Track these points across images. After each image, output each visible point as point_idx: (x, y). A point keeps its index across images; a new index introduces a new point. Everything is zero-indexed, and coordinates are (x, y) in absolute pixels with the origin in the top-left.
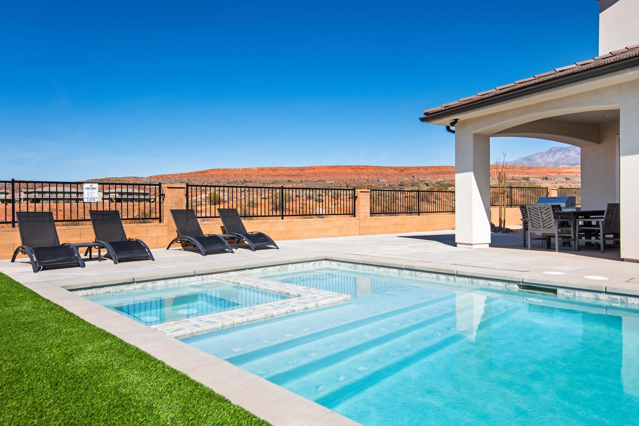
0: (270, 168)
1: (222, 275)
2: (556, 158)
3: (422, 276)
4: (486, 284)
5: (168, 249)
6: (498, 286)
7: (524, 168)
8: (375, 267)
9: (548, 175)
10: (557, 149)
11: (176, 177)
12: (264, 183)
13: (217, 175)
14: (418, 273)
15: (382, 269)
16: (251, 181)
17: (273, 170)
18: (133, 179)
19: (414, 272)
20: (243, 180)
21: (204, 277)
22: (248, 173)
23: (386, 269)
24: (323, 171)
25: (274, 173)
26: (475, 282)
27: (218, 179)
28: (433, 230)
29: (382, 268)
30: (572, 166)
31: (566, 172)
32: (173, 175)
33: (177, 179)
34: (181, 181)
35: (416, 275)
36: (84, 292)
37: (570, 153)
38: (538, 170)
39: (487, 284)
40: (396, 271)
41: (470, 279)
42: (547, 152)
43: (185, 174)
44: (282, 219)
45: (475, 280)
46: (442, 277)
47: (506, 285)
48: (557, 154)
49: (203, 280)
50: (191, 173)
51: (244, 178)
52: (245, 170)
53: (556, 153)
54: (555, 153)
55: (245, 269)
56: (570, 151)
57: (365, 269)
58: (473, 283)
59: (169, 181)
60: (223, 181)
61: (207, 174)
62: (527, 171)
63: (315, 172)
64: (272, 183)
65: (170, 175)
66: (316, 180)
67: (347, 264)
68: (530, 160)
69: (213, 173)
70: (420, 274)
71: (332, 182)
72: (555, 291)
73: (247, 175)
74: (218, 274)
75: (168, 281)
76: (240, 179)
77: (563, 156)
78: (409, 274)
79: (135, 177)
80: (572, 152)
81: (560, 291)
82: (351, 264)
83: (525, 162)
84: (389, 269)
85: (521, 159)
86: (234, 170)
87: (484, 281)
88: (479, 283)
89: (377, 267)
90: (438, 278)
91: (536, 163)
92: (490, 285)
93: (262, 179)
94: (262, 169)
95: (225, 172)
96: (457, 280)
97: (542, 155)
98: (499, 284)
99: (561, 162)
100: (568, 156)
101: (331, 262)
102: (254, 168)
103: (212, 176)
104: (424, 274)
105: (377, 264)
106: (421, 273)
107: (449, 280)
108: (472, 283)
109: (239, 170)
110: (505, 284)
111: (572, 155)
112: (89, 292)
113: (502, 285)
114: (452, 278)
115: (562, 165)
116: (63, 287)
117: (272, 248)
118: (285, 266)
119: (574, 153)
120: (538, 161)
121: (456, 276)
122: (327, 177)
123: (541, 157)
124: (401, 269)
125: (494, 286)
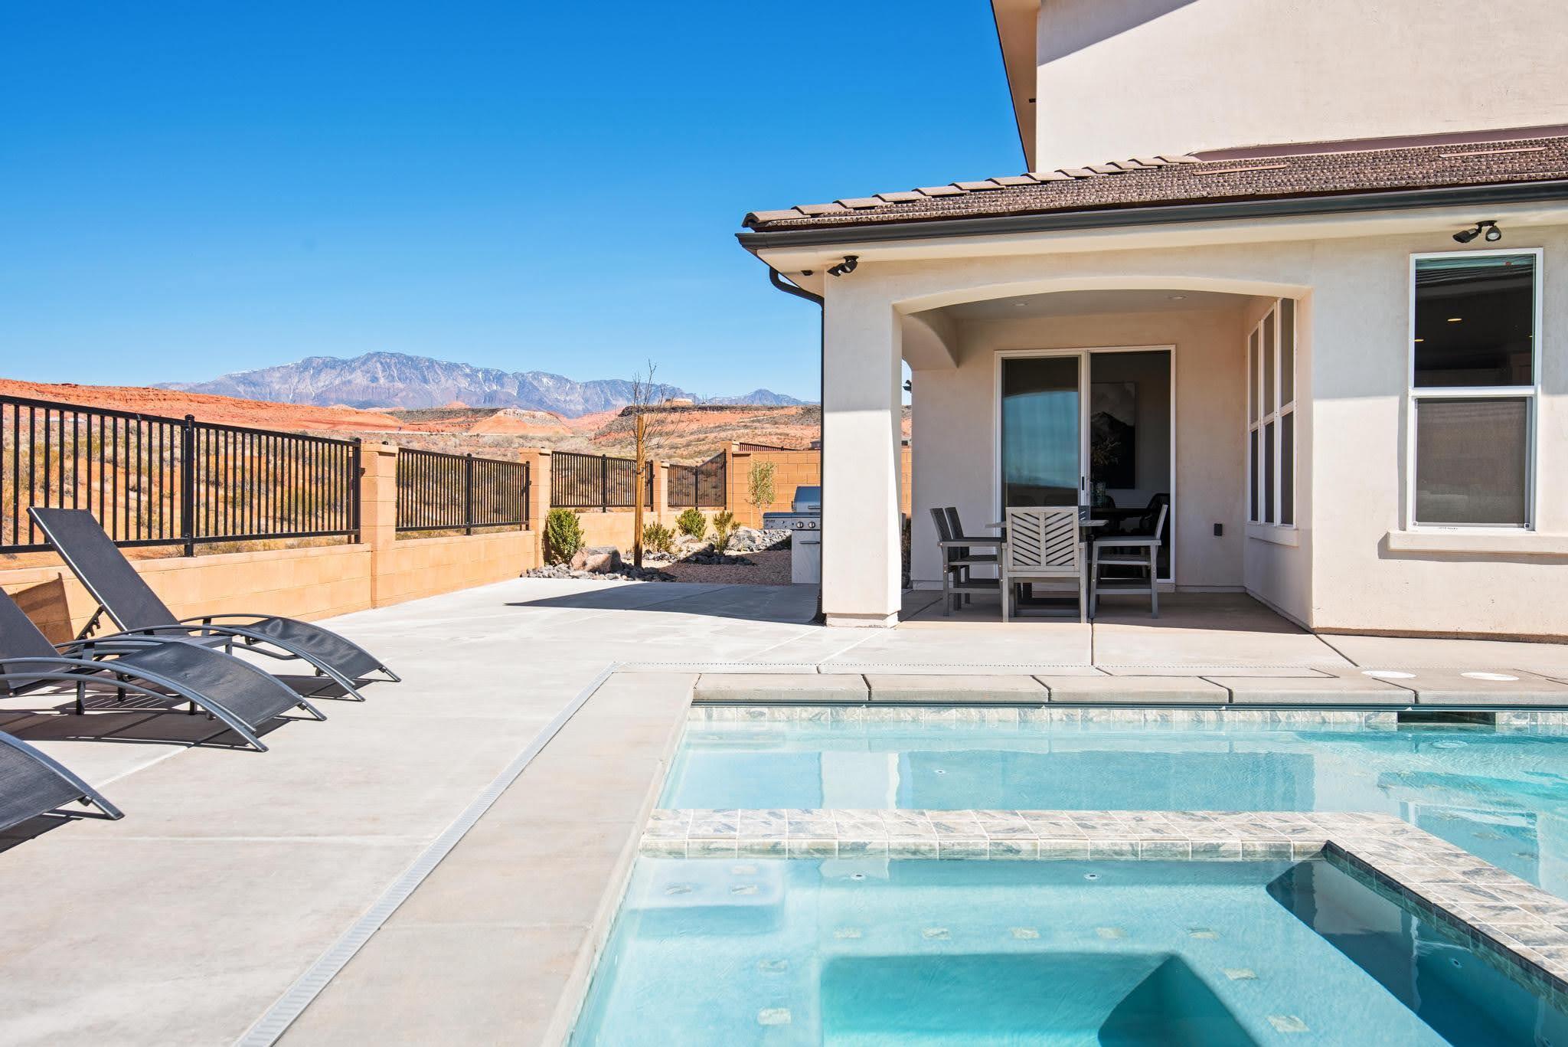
2: (321, 384)
3: (1108, 721)
4: (1313, 722)
6: (1348, 723)
7: (245, 405)
8: (923, 710)
9: (307, 427)
10: (323, 363)
14: (1093, 712)
15: (954, 713)
19: (1078, 712)
23: (973, 711)
26: (1283, 719)
29: (953, 711)
30: (359, 407)
31: (349, 423)
35: (1086, 720)
37: (353, 376)
38: (283, 414)
39: (1318, 719)
40: (1012, 713)
41: (1268, 713)
42: (298, 367)
44: (190, 552)
46: (1179, 715)
47: (1368, 718)
48: (323, 375)
53: (320, 371)
54: (318, 371)
56: (354, 370)
57: (882, 721)
58: (1275, 721)
62: (254, 412)
67: (798, 709)
68: (255, 385)
70: (1101, 715)
72: (1489, 719)
77: (337, 382)
78: (1061, 720)
80: (359, 373)
81: (1502, 717)
82: (817, 710)
83: (241, 388)
84: (985, 711)
85: (230, 377)
87: (1308, 713)
88: (1293, 720)
89: (933, 709)
90: (1165, 721)
91: (270, 394)
92: (1324, 722)
96: (1226, 719)
97: (287, 373)
98: (1352, 715)
99: (333, 396)
100: (350, 382)
101: (716, 711)
104: (1117, 713)
105: (933, 699)
106: (1104, 710)
107: (1200, 721)
108: (1273, 721)
110: (1365, 714)
111: (358, 381)
113: (1358, 719)
115: (336, 404)
119: (363, 376)
120: (277, 387)
121: (1224, 708)
123: (284, 379)
124: (1037, 705)
125: (1335, 723)
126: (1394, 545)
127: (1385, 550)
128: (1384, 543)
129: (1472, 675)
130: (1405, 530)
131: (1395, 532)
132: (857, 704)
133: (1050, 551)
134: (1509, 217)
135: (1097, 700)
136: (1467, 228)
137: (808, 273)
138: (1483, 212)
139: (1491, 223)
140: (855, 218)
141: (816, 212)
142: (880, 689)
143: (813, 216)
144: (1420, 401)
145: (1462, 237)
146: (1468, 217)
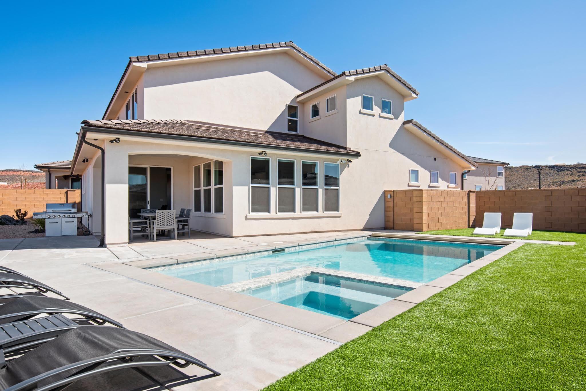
8: (189, 264)
14: (224, 259)
19: (221, 259)
40: (208, 261)
45: (256, 254)
46: (239, 257)
84: (203, 262)
87: (260, 253)
92: (262, 255)
98: (266, 253)
104: (228, 258)
105: (192, 261)
106: (226, 258)
108: (254, 256)
110: (268, 252)
114: (244, 256)
124: (213, 259)
125: (264, 255)
126: (248, 217)
127: (246, 218)
128: (246, 217)
129: (275, 242)
130: (250, 214)
131: (248, 214)
132: (174, 264)
133: (168, 222)
134: (268, 151)
135: (225, 256)
136: (261, 152)
137: (96, 140)
138: (263, 149)
139: (265, 152)
140: (123, 127)
141: (106, 123)
142: (180, 261)
143: (105, 124)
144: (252, 187)
145: (260, 154)
146: (260, 150)
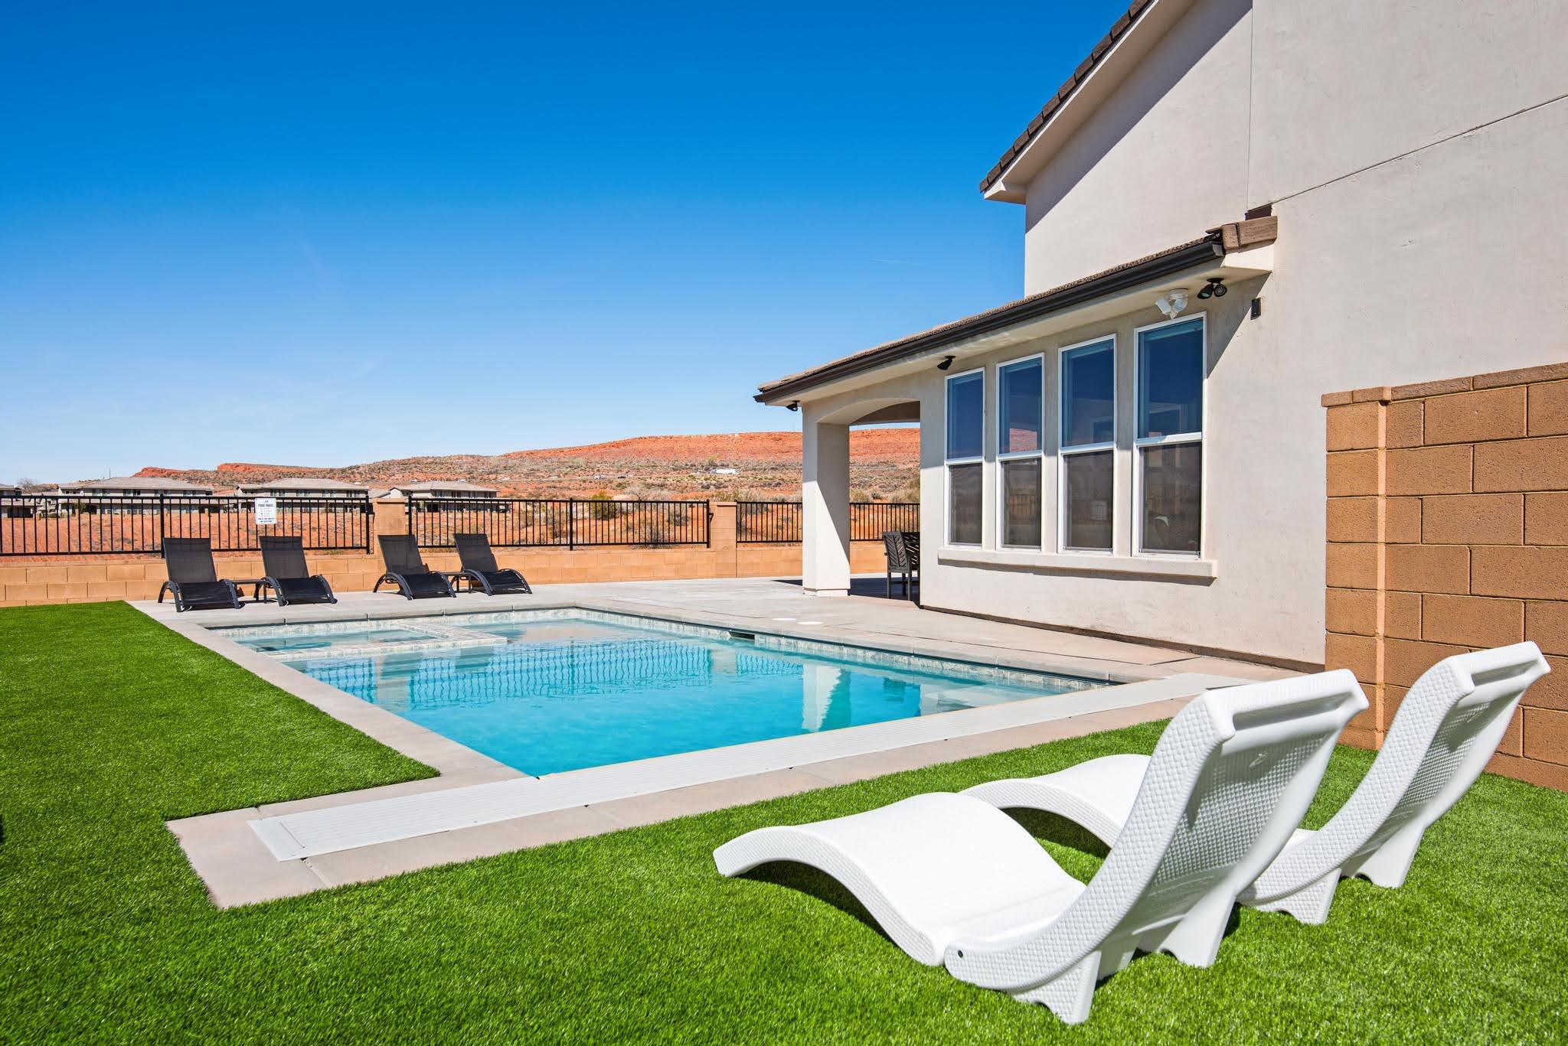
0: (770, 435)
1: (407, 621)
3: (658, 625)
4: (706, 633)
5: (375, 591)
6: (715, 635)
8: (619, 616)
11: (562, 454)
12: (755, 469)
13: (651, 452)
16: (725, 463)
17: (775, 439)
18: (471, 460)
20: (707, 461)
21: (381, 622)
22: (719, 445)
24: (890, 440)
25: (778, 446)
27: (651, 460)
28: (871, 571)
29: (625, 617)
32: (555, 451)
33: (563, 460)
34: (571, 464)
36: (224, 632)
40: (638, 620)
43: (580, 449)
44: (571, 549)
49: (378, 625)
50: (594, 447)
51: (710, 456)
52: (712, 438)
55: (442, 615)
59: (545, 463)
60: (665, 464)
61: (628, 448)
63: (871, 443)
64: (772, 469)
65: (549, 451)
66: (875, 462)
69: (641, 446)
71: (911, 465)
72: (752, 637)
73: (716, 450)
74: (401, 620)
75: (330, 624)
76: (701, 459)
79: (473, 457)
81: (757, 637)
82: (599, 613)
86: (689, 439)
88: (701, 632)
90: (671, 627)
93: (750, 459)
94: (751, 437)
95: (669, 445)
102: (734, 435)
103: (640, 453)
109: (698, 439)
112: (229, 631)
113: (718, 633)
114: (681, 626)
116: (199, 624)
117: (523, 592)
118: (506, 614)
121: (684, 624)
122: (897, 454)
